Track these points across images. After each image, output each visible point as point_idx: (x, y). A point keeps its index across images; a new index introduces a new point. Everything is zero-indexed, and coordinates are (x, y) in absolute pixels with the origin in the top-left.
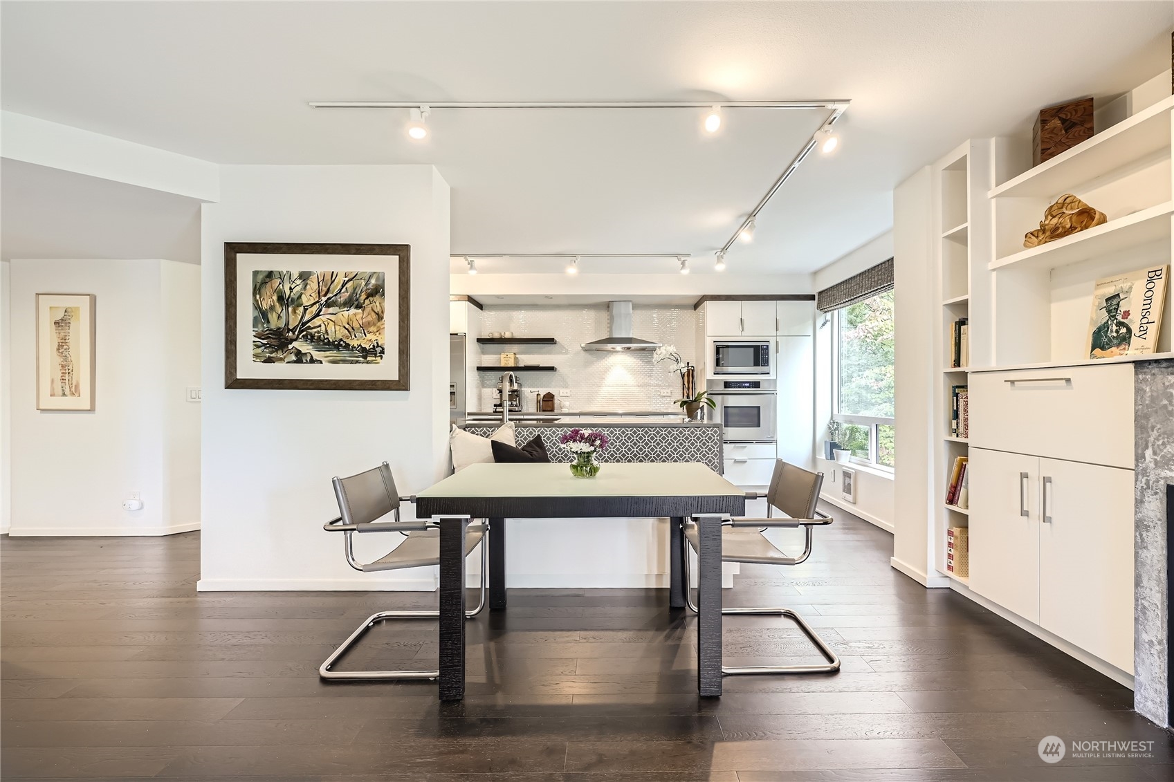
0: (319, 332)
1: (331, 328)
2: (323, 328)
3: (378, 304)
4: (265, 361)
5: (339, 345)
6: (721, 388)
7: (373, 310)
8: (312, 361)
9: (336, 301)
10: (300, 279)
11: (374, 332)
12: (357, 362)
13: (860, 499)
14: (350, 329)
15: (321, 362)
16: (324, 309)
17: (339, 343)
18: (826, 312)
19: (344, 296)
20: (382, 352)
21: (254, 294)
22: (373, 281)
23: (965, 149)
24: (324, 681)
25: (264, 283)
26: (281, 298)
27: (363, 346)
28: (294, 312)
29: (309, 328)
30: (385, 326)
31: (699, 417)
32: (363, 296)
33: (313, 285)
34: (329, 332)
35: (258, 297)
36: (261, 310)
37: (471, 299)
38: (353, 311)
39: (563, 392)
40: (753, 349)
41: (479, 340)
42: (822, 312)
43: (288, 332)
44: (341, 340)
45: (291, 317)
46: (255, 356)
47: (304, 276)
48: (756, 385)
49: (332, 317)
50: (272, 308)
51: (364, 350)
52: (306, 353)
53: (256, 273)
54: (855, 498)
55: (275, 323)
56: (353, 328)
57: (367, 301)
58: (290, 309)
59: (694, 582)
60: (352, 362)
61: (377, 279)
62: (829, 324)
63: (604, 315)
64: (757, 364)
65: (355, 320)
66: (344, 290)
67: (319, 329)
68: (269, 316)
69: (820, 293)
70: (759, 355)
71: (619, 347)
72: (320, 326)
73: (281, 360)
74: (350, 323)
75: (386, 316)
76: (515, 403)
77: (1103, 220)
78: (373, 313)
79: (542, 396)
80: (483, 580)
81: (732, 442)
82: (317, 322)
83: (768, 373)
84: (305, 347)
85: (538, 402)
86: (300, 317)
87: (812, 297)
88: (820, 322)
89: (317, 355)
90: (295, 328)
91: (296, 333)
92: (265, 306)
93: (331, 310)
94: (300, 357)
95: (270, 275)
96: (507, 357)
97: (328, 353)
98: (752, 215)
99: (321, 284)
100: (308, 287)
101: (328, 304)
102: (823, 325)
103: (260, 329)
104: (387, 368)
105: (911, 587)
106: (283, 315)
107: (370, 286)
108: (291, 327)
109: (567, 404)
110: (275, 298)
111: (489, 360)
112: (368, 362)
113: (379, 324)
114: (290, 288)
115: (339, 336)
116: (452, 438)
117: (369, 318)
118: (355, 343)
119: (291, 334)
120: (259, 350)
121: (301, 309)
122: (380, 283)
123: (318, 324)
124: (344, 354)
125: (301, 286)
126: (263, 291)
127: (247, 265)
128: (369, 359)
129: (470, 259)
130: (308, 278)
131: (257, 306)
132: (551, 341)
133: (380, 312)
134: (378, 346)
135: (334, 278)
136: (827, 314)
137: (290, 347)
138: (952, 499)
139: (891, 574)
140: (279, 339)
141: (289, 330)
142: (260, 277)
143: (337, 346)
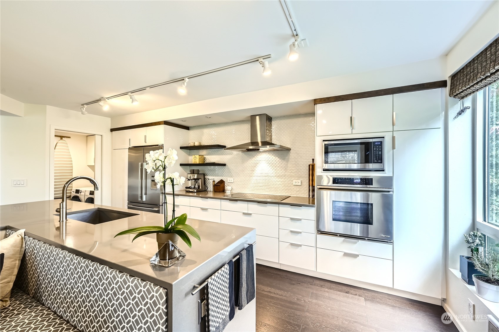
6: (328, 183)
18: (463, 98)
39: (229, 179)
40: (362, 146)
42: (457, 99)
48: (368, 182)
62: (468, 112)
64: (367, 160)
69: (454, 77)
70: (371, 152)
79: (216, 183)
83: (383, 171)
87: (443, 84)
88: (453, 112)
96: (195, 157)
102: (460, 114)
109: (231, 189)
136: (465, 99)
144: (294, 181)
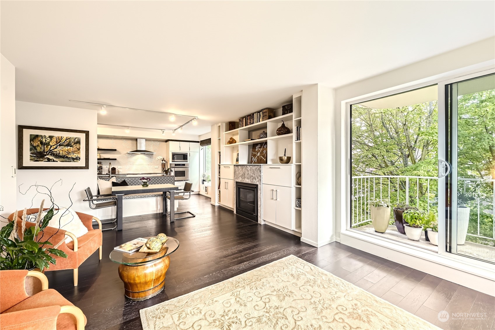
0: (56, 153)
1: (61, 152)
2: (58, 152)
3: (78, 146)
4: (35, 161)
5: (64, 157)
6: (174, 166)
7: (76, 147)
8: (54, 161)
9: (63, 144)
10: (49, 138)
11: (77, 154)
12: (71, 161)
13: (208, 193)
14: (68, 152)
15: (57, 161)
16: (58, 147)
17: (64, 156)
18: (202, 146)
19: (66, 143)
20: (80, 159)
21: (30, 141)
22: (76, 140)
23: (220, 124)
25: (35, 138)
26: (41, 143)
27: (73, 157)
28: (47, 147)
29: (53, 152)
30: (81, 152)
31: (168, 174)
32: (73, 144)
33: (54, 140)
34: (60, 153)
35: (32, 142)
36: (33, 146)
38: (69, 147)
39: (119, 167)
40: (183, 155)
43: (44, 153)
44: (65, 155)
45: (46, 149)
46: (31, 159)
48: (184, 165)
49: (62, 149)
50: (38, 146)
52: (51, 159)
53: (31, 135)
54: (207, 193)
56: (69, 152)
57: (74, 145)
58: (45, 146)
59: (169, 210)
60: (69, 162)
61: (78, 139)
62: (203, 149)
63: (135, 142)
64: (184, 159)
65: (70, 150)
66: (66, 141)
67: (56, 152)
68: (37, 148)
69: (201, 141)
70: (185, 157)
71: (139, 153)
72: (57, 151)
73: (42, 161)
74: (68, 151)
75: (81, 149)
77: (236, 142)
78: (76, 148)
81: (177, 181)
82: (56, 150)
83: (187, 162)
84: (51, 157)
85: (109, 170)
86: (49, 149)
87: (198, 142)
88: (201, 149)
89: (55, 159)
90: (47, 152)
91: (48, 153)
92: (35, 145)
93: (61, 147)
94: (49, 160)
95: (37, 136)
97: (60, 159)
98: (182, 126)
99: (57, 139)
100: (52, 140)
101: (60, 145)
103: (33, 151)
104: (81, 163)
105: (213, 206)
106: (43, 148)
107: (75, 141)
108: (45, 151)
110: (39, 143)
112: (74, 162)
113: (78, 151)
114: (45, 140)
115: (64, 154)
117: (75, 150)
118: (70, 156)
119: (45, 153)
120: (33, 158)
121: (50, 146)
122: (79, 140)
123: (56, 151)
124: (67, 160)
125: (49, 140)
126: (34, 140)
127: (28, 132)
128: (75, 161)
130: (52, 138)
131: (31, 145)
132: (115, 150)
133: (79, 148)
134: (78, 157)
135: (62, 138)
137: (45, 157)
138: (219, 189)
139: (211, 205)
140: (41, 155)
141: (45, 152)
142: (33, 137)
143: (63, 157)
144: (155, 166)
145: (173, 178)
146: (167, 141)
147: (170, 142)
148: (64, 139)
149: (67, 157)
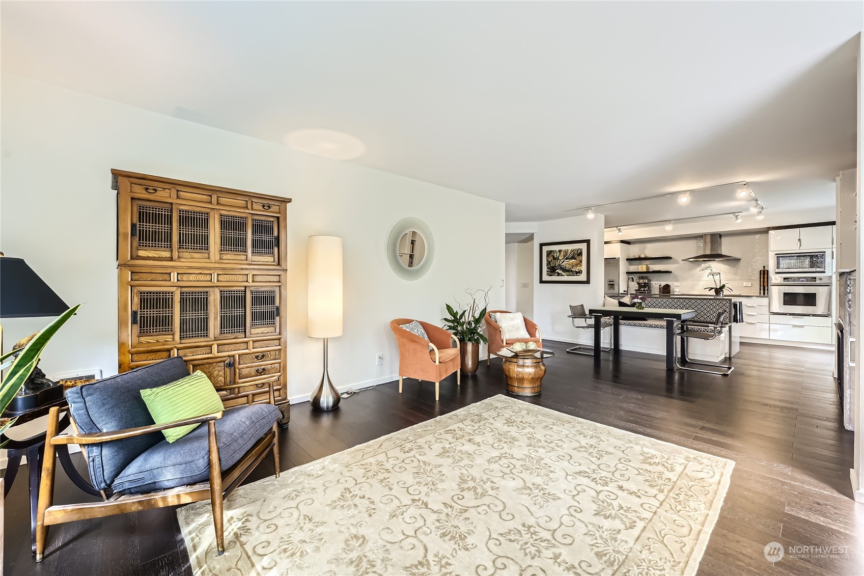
0: (564, 267)
1: (567, 266)
3: (581, 258)
4: (550, 276)
6: (781, 282)
7: (579, 259)
8: (562, 275)
9: (569, 257)
11: (579, 266)
12: (574, 275)
14: (573, 266)
15: (565, 276)
19: (571, 256)
20: (582, 272)
22: (579, 251)
24: (567, 352)
25: (549, 254)
26: (554, 258)
27: (576, 270)
28: (557, 261)
29: (561, 266)
30: (583, 264)
33: (562, 253)
35: (548, 258)
36: (549, 262)
37: (622, 242)
38: (573, 260)
39: (676, 284)
40: (809, 257)
41: (627, 259)
45: (556, 263)
46: (547, 274)
47: (560, 251)
48: (813, 279)
49: (568, 262)
50: (551, 261)
51: (576, 272)
53: (547, 251)
55: (552, 265)
57: (577, 257)
64: (812, 267)
65: (574, 263)
66: (571, 254)
68: (551, 263)
70: (814, 261)
73: (554, 275)
75: (583, 261)
76: (646, 289)
79: (662, 286)
80: (611, 345)
81: (791, 314)
82: (563, 264)
83: (824, 272)
84: (560, 272)
85: (660, 289)
86: (559, 263)
89: (563, 274)
91: (558, 267)
92: (549, 260)
93: (567, 260)
94: (559, 274)
95: (551, 251)
96: (642, 268)
97: (566, 273)
99: (564, 253)
101: (566, 259)
103: (548, 266)
104: (583, 277)
106: (554, 262)
107: (578, 253)
108: (556, 266)
109: (677, 290)
110: (552, 258)
111: (633, 268)
112: (577, 275)
113: (581, 264)
114: (556, 255)
115: (569, 268)
116: (605, 300)
117: (578, 262)
118: (574, 270)
119: (556, 268)
120: (548, 272)
121: (559, 260)
122: (581, 251)
124: (571, 273)
125: (559, 254)
126: (549, 256)
127: (545, 249)
129: (619, 228)
131: (547, 260)
132: (669, 258)
133: (581, 260)
134: (580, 270)
137: (556, 271)
140: (553, 269)
142: (548, 252)
143: (569, 271)
144: (744, 283)
145: (727, 302)
146: (766, 231)
147: (771, 232)
148: (569, 251)
149: (572, 271)
